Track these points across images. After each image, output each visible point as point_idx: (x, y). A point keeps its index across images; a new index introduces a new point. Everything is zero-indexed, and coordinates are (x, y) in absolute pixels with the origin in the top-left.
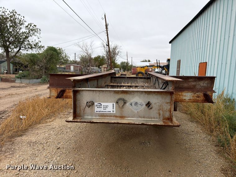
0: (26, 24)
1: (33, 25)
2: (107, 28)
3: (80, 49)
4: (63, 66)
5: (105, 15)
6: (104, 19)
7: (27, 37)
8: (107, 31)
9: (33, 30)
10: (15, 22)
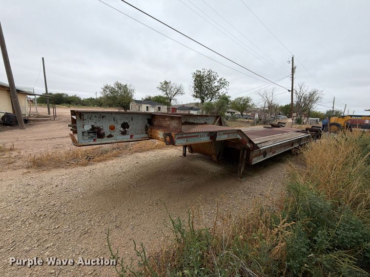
0: (218, 79)
1: (223, 79)
2: (293, 72)
3: (261, 97)
4: (250, 114)
5: (293, 58)
6: (291, 62)
7: (218, 90)
8: (293, 75)
9: (223, 83)
10: (210, 79)
